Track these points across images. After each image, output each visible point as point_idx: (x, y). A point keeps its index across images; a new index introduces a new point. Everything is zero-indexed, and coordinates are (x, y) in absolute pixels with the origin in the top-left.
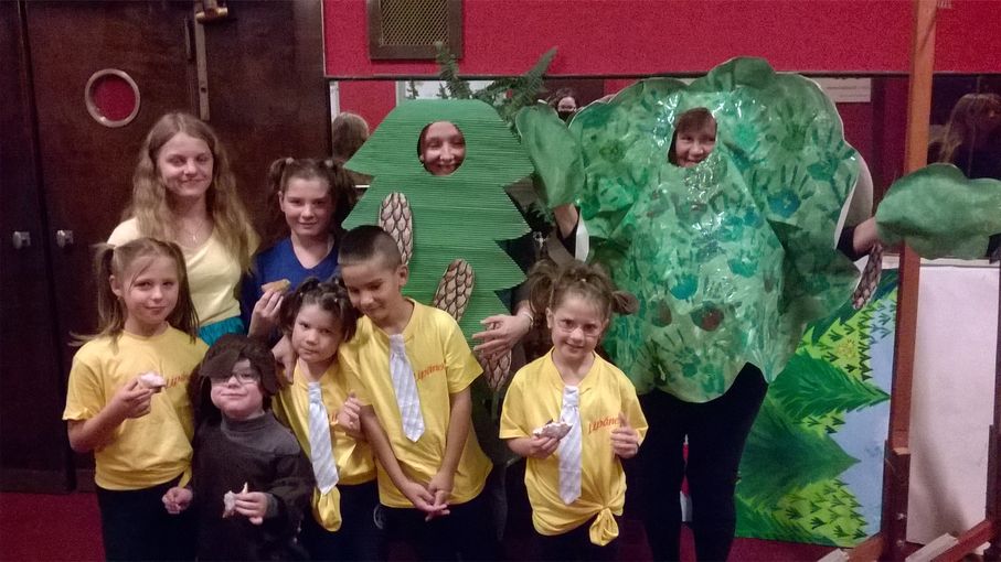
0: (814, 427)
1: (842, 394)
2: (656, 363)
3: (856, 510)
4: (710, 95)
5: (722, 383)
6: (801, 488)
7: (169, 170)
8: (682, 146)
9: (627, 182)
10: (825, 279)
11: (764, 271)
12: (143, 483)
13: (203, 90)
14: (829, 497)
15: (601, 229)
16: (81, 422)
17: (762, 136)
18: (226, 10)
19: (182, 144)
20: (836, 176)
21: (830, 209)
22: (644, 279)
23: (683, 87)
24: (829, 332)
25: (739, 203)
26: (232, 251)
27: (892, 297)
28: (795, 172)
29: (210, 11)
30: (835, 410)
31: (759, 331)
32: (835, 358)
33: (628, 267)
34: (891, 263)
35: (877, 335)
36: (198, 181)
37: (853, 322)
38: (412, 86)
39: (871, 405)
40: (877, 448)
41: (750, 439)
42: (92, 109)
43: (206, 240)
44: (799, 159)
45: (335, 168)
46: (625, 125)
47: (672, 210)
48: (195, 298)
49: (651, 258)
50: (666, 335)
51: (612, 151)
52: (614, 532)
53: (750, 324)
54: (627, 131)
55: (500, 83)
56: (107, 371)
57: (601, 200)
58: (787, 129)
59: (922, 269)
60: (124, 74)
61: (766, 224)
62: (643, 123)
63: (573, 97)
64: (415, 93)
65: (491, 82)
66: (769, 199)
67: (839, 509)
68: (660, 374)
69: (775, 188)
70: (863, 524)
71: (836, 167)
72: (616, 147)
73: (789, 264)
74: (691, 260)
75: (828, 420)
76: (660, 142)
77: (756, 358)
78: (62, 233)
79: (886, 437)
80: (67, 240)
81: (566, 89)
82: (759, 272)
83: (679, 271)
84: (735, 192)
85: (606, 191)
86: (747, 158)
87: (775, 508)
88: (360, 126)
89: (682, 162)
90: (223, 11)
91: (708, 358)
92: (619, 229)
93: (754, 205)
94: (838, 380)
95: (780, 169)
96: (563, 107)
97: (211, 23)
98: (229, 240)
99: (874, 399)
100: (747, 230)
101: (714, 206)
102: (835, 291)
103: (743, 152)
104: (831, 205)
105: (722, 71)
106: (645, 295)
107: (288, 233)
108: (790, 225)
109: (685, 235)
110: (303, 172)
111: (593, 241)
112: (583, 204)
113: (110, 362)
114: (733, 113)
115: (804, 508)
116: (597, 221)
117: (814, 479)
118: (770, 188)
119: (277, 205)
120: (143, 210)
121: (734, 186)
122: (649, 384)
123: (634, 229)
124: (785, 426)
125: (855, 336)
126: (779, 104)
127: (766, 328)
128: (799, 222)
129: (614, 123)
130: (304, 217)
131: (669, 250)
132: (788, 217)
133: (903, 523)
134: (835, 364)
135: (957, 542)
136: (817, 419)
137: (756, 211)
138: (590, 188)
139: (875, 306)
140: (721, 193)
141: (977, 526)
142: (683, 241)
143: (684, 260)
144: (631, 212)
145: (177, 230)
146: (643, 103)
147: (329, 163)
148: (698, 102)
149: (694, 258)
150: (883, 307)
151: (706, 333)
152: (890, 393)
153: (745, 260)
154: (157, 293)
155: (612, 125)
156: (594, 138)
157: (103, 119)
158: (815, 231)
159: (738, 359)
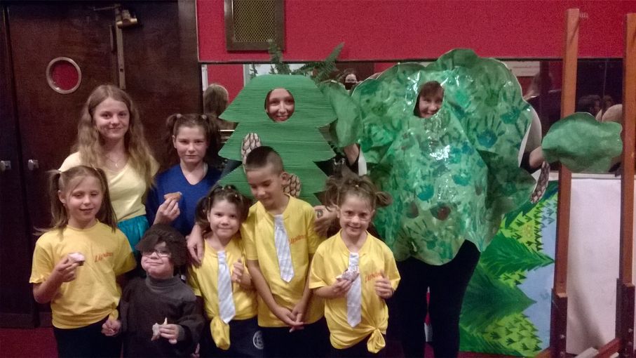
0: (507, 281)
1: (523, 260)
2: (410, 242)
3: (535, 333)
4: (440, 73)
5: (451, 254)
6: (499, 320)
7: (102, 121)
8: (423, 105)
9: (389, 128)
10: (514, 186)
11: (475, 182)
12: (82, 323)
13: (121, 70)
14: (518, 325)
15: (373, 157)
16: (39, 284)
17: (472, 98)
18: (136, 20)
19: (110, 105)
20: (519, 121)
21: (516, 142)
22: (401, 189)
23: (421, 68)
24: (516, 220)
25: (458, 139)
26: (140, 174)
27: (554, 199)
28: (493, 118)
29: (125, 20)
30: (521, 269)
31: (473, 220)
32: (519, 237)
33: (391, 182)
34: (553, 177)
35: (546, 222)
36: (120, 128)
37: (531, 214)
38: (254, 67)
39: (543, 266)
40: (547, 294)
41: (468, 289)
42: (50, 82)
43: (123, 167)
44: (495, 111)
45: (208, 120)
46: (387, 93)
47: (417, 145)
48: (114, 204)
49: (405, 175)
50: (416, 224)
51: (379, 109)
52: (383, 344)
53: (467, 215)
54: (388, 96)
55: (309, 65)
56: (56, 251)
57: (373, 139)
58: (488, 92)
59: (573, 180)
60: (71, 61)
61: (476, 153)
62: (398, 91)
63: (355, 74)
64: (256, 72)
65: (302, 65)
66: (478, 136)
67: (523, 333)
68: (413, 248)
69: (481, 129)
70: (539, 342)
71: (518, 116)
72: (382, 106)
73: (491, 176)
74: (429, 176)
75: (516, 277)
76: (409, 103)
77: (472, 236)
78: (31, 161)
79: (552, 287)
80: (35, 166)
81: (350, 69)
82: (472, 182)
83: (423, 183)
84: (456, 133)
85: (376, 134)
86: (463, 111)
87: (483, 333)
88: (222, 93)
89: (423, 115)
90: (134, 20)
91: (442, 237)
92: (385, 157)
93: (468, 141)
94: (522, 251)
95: (484, 118)
96: (349, 80)
97: (127, 29)
98: (139, 166)
99: (544, 262)
100: (464, 156)
101: (443, 142)
102: (521, 193)
103: (460, 108)
104: (516, 139)
105: (446, 57)
106: (401, 198)
107: (178, 162)
108: (491, 153)
109: (426, 161)
110: (187, 123)
111: (369, 166)
112: (362, 142)
113: (58, 246)
114: (454, 83)
115: (502, 332)
116: (371, 153)
117: (508, 313)
118: (478, 129)
119: (171, 145)
120: (84, 146)
121: (455, 129)
122: (406, 255)
123: (394, 157)
124: (489, 281)
125: (532, 223)
126: (482, 77)
127: (477, 218)
128: (496, 151)
129: (380, 92)
130: (189, 151)
131: (416, 170)
132: (490, 147)
133: (564, 341)
134: (520, 241)
135: (598, 353)
136: (509, 275)
137: (469, 144)
138: (366, 132)
139: (544, 204)
140: (447, 134)
141: (610, 343)
142: (424, 164)
143: (426, 175)
144: (392, 147)
145: (105, 160)
146: (399, 79)
147: (204, 117)
148: (431, 77)
149: (431, 175)
150: (549, 204)
151: (440, 221)
152: (554, 258)
153: (463, 175)
154: (86, 199)
155: (379, 93)
156: (368, 101)
157: (58, 89)
158: (506, 156)
159: (460, 237)
